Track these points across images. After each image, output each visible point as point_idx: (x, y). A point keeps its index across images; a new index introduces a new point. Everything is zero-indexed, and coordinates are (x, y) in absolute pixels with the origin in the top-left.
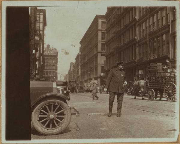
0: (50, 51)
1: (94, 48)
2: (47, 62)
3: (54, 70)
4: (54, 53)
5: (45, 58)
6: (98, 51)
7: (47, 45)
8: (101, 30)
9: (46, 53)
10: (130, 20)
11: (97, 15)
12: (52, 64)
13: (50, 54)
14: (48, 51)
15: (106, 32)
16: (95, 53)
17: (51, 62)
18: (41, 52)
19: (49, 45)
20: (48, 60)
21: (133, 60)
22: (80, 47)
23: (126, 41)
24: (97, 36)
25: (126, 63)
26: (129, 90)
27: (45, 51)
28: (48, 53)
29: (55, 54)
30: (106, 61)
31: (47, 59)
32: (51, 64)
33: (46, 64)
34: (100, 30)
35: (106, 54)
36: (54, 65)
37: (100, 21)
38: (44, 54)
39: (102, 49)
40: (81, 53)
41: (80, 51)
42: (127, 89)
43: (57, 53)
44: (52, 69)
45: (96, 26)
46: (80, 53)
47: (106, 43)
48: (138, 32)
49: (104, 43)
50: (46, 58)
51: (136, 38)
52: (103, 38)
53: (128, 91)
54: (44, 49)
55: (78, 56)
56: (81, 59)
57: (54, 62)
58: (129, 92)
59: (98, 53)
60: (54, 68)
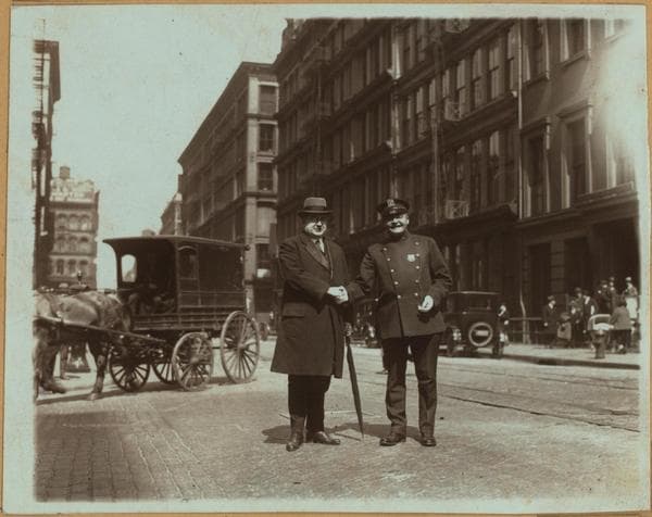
0: (70, 190)
1: (232, 179)
2: (62, 228)
3: (84, 254)
4: (87, 195)
5: (53, 214)
6: (248, 190)
7: (61, 168)
8: (258, 117)
9: (57, 196)
10: (368, 83)
11: (243, 63)
12: (79, 235)
13: (70, 200)
14: (65, 189)
15: (275, 123)
16: (235, 197)
17: (73, 226)
18: (43, 194)
19: (69, 169)
20: (63, 220)
21: (378, 224)
22: (180, 176)
23: (352, 156)
24: (242, 135)
25: (352, 232)
26: (371, 329)
27: (55, 187)
28: (66, 194)
29: (88, 201)
30: (277, 225)
31: (61, 216)
32: (74, 234)
33: (57, 234)
34: (253, 117)
35: (275, 201)
36: (84, 240)
37: (254, 85)
38: (51, 199)
39: (261, 184)
40: (184, 197)
41: (180, 191)
42: (366, 328)
43: (97, 194)
44: (78, 254)
45: (239, 101)
46: (179, 198)
47: (277, 161)
48: (396, 124)
49: (269, 160)
50: (58, 212)
51: (390, 143)
52: (264, 145)
53: (369, 332)
54: (52, 182)
55: (172, 205)
56: (183, 217)
57: (84, 227)
58: (372, 335)
59: (244, 196)
60: (85, 247)
